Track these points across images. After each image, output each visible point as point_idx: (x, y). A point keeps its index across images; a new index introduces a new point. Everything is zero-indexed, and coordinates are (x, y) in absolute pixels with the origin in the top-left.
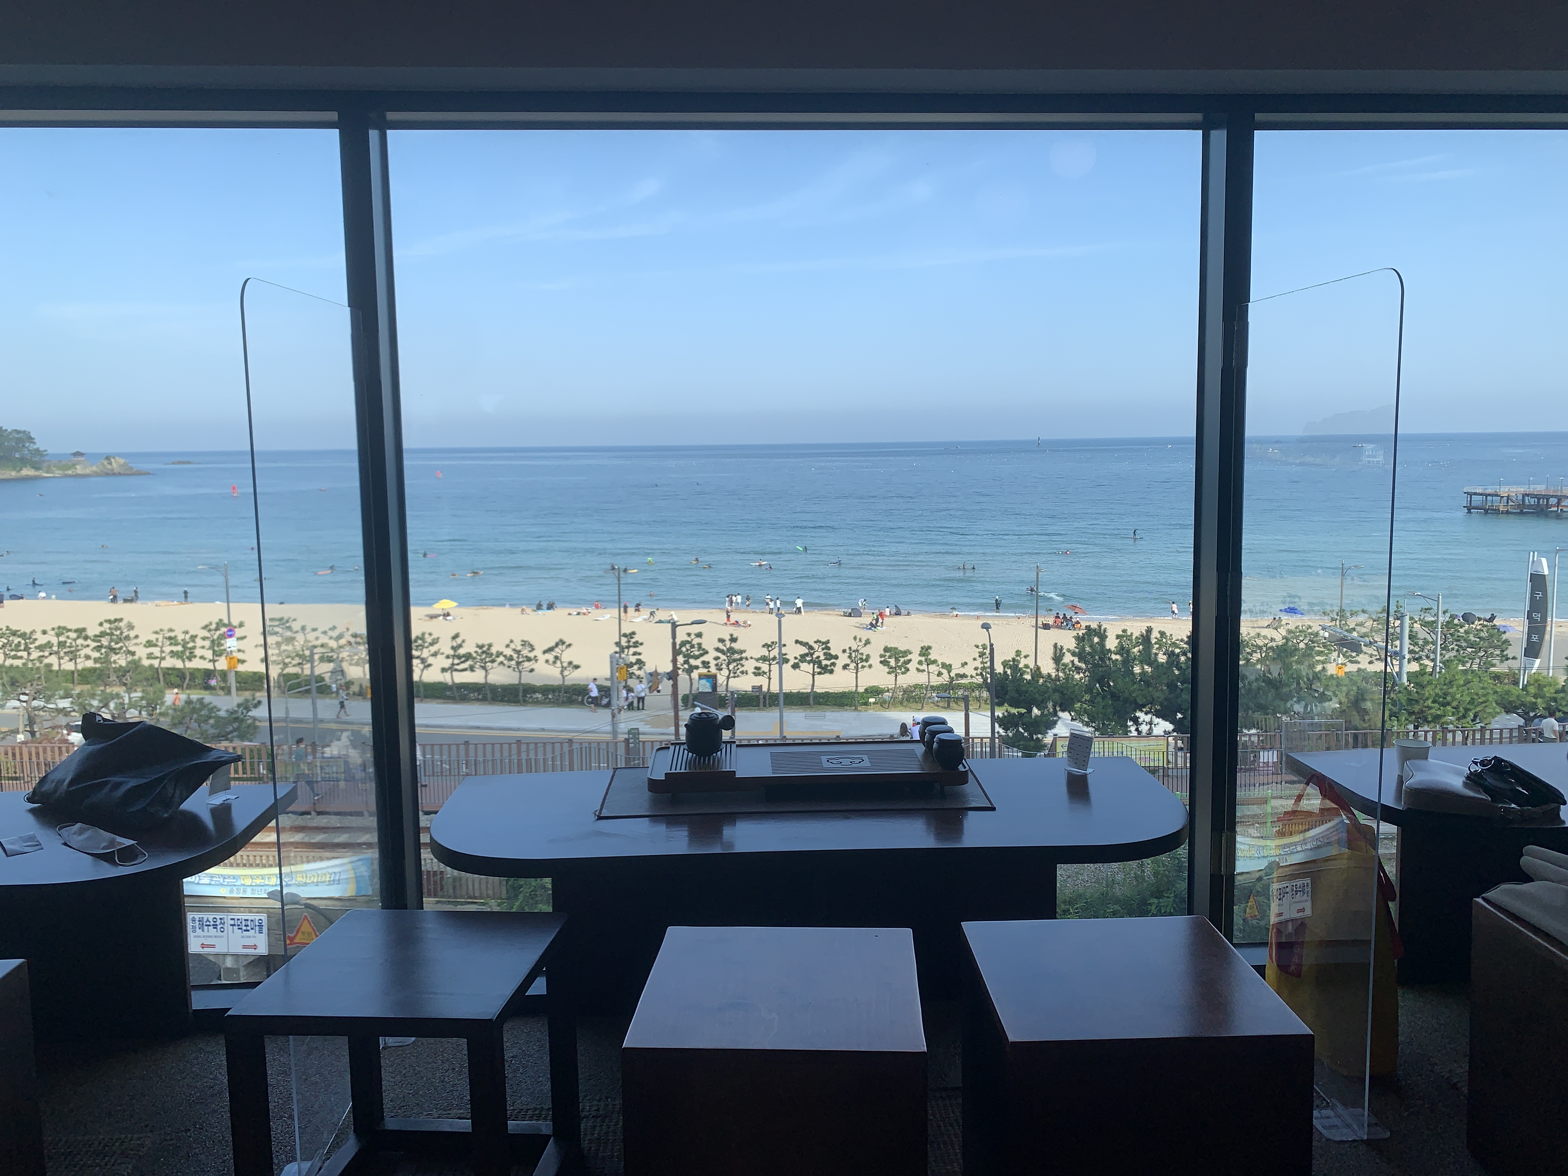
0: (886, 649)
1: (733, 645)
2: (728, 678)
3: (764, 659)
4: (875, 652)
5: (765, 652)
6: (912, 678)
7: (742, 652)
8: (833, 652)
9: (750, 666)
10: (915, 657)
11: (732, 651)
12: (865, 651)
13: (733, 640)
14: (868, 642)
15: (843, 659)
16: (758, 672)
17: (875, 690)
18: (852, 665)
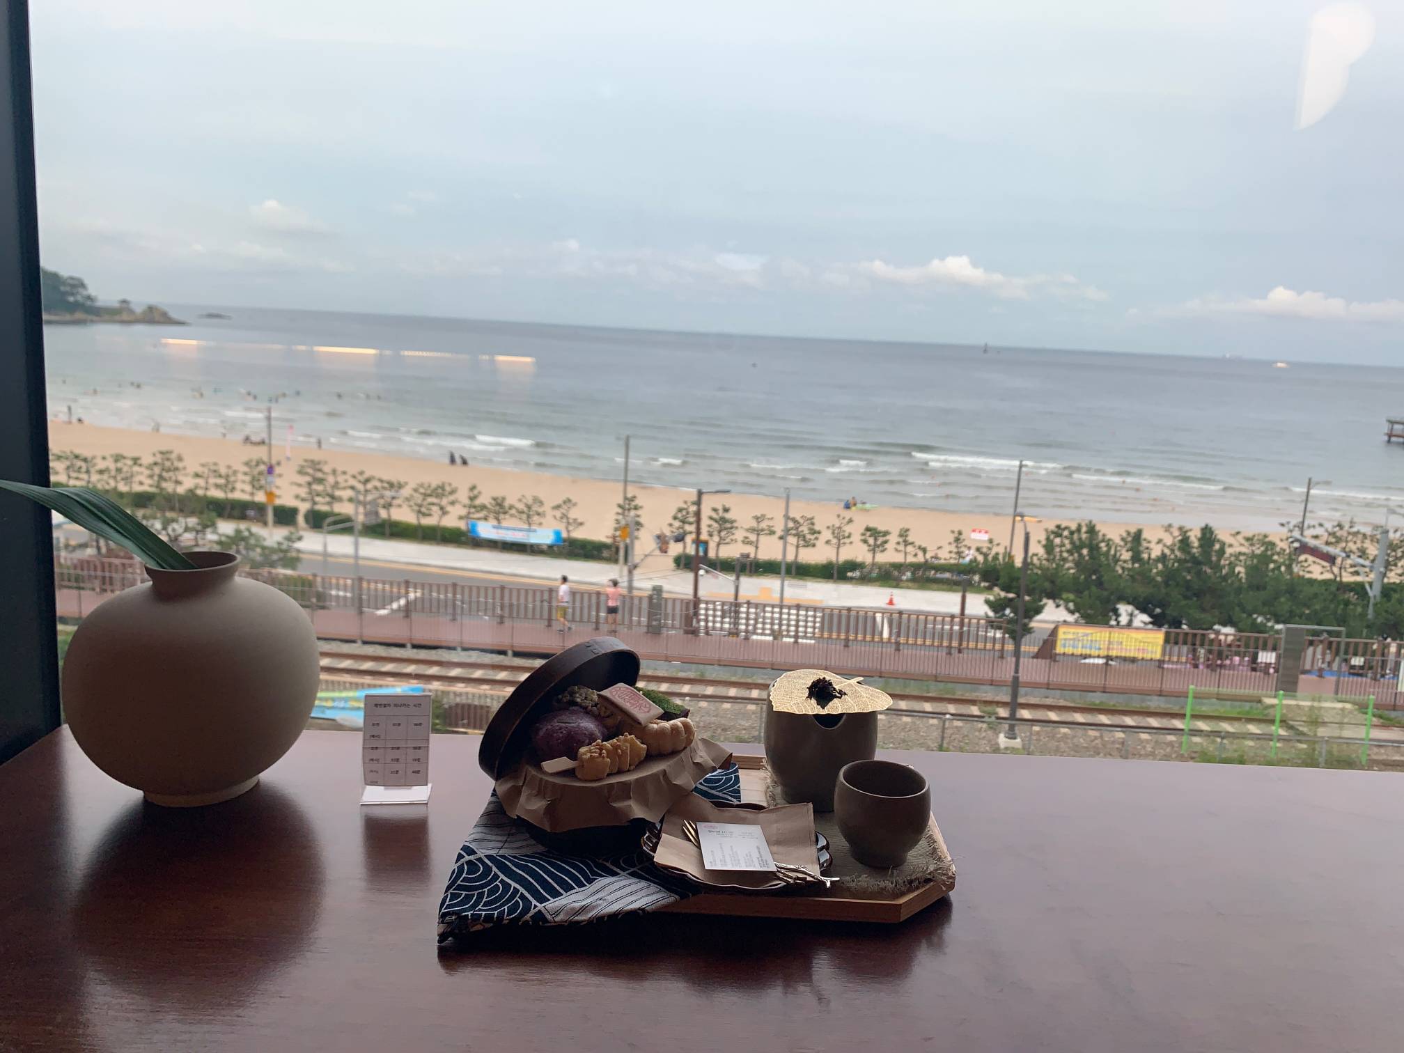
0: (868, 529)
1: (727, 516)
3: (752, 530)
8: (817, 528)
11: (722, 521)
12: (847, 529)
13: (726, 510)
14: (850, 521)
16: (746, 541)
17: (852, 566)
18: (834, 541)
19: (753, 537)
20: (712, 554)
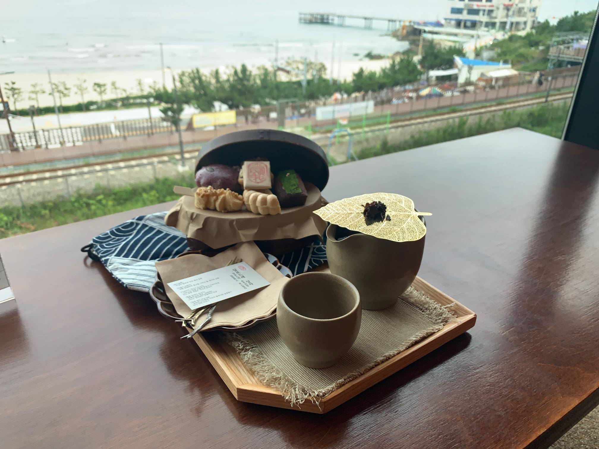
0: (95, 84)
1: (15, 86)
2: (15, 103)
3: (33, 92)
4: (89, 85)
5: (32, 89)
6: (109, 96)
7: (18, 89)
8: (68, 86)
9: (25, 95)
10: (109, 87)
11: (13, 89)
12: (85, 85)
13: (13, 83)
14: (85, 81)
15: (74, 90)
16: (30, 98)
17: (92, 103)
18: (79, 92)
19: (34, 96)
20: (12, 108)
